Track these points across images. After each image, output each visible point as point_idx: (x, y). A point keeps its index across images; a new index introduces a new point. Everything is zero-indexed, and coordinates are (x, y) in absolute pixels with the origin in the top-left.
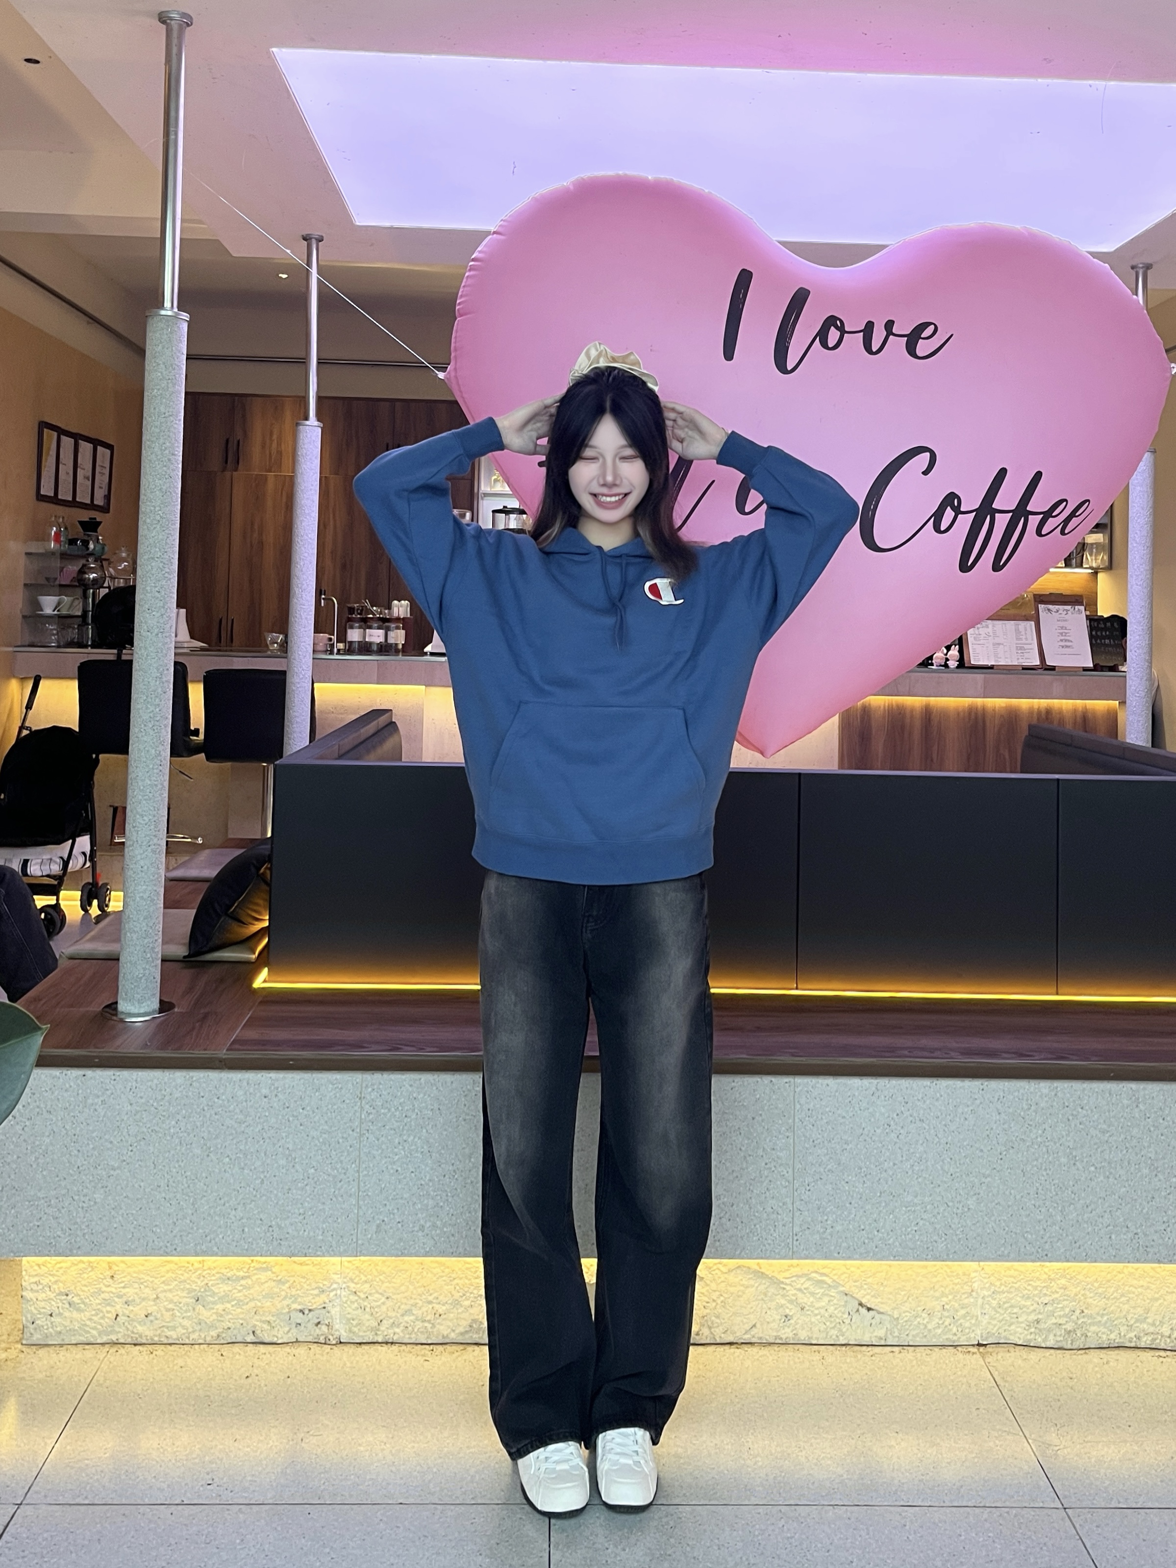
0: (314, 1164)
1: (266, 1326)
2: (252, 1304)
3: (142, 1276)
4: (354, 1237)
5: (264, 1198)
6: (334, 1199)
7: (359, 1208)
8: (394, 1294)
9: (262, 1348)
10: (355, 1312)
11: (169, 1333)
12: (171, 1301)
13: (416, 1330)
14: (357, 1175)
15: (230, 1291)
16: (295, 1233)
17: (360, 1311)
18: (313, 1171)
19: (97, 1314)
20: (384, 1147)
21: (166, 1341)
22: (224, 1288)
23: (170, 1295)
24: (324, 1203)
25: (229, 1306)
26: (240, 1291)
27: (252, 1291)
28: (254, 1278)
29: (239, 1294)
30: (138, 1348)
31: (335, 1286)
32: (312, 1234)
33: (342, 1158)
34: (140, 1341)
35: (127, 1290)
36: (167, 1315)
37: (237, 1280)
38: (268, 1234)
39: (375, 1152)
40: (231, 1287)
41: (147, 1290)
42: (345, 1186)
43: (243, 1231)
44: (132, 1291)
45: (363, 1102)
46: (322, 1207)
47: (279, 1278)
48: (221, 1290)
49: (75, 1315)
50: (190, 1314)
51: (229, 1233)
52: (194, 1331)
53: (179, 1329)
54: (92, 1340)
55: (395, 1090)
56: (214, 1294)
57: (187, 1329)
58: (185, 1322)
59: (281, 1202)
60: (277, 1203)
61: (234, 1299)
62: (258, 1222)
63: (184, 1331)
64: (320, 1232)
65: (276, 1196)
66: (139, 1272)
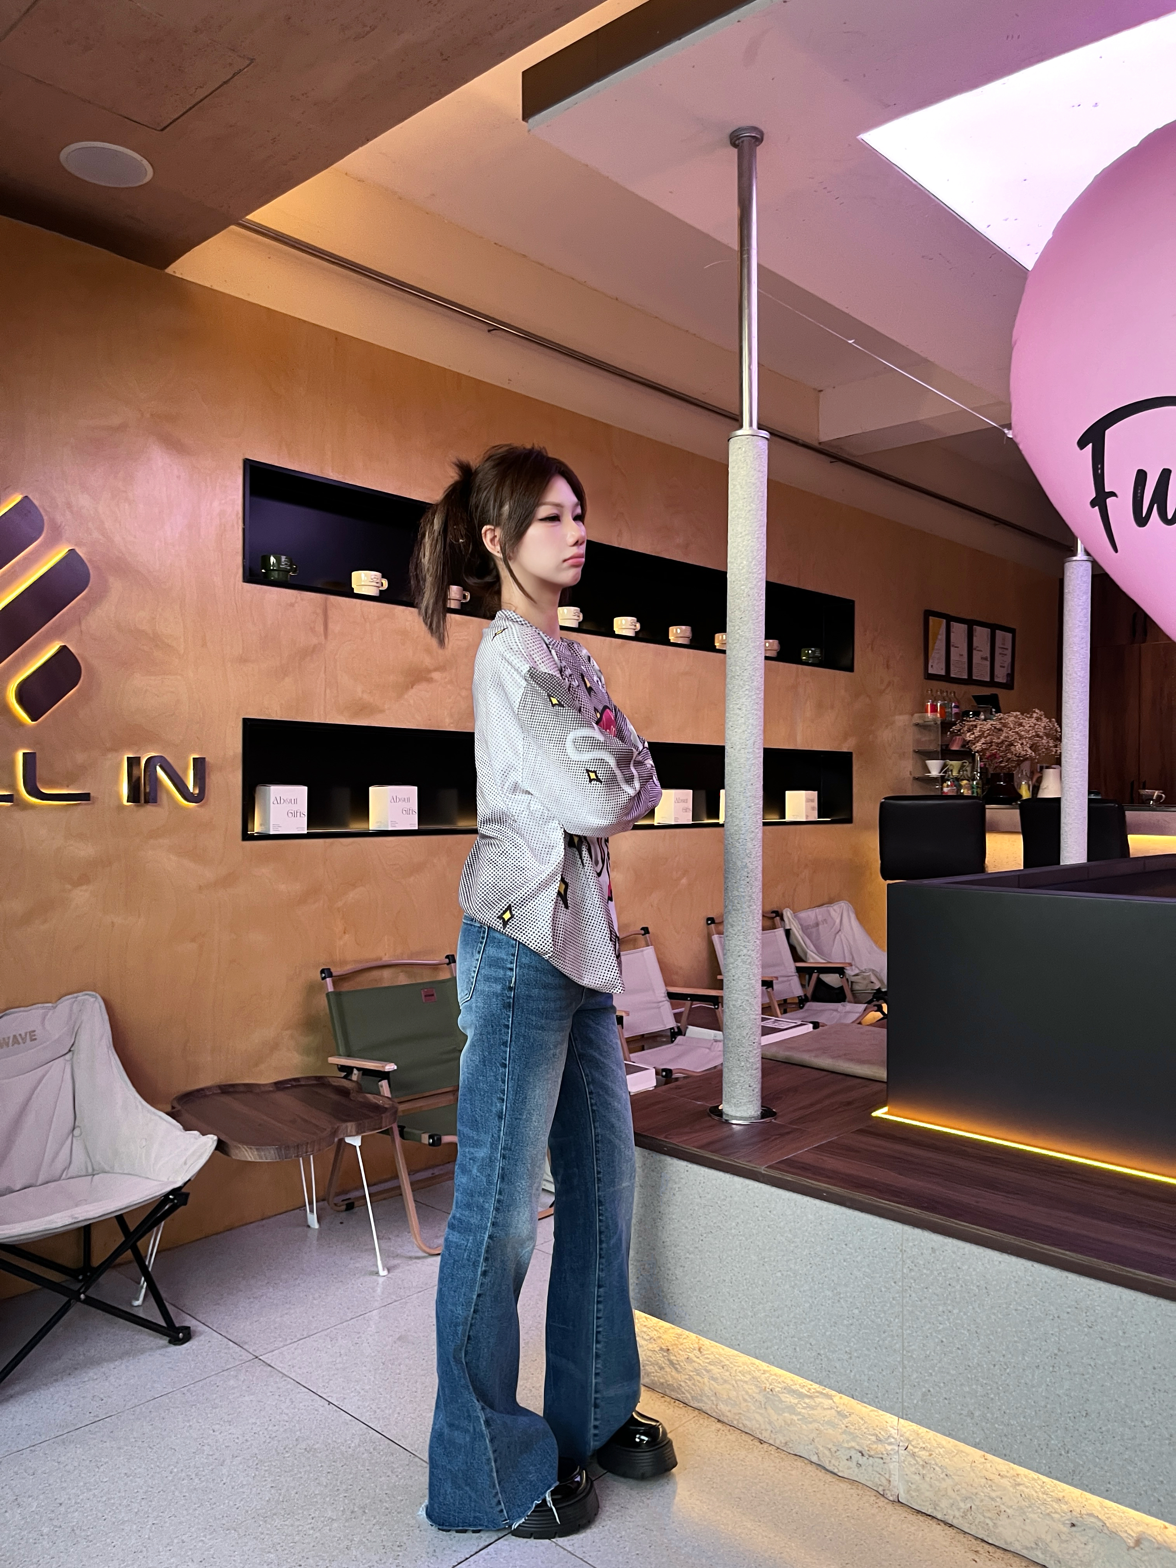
0: (859, 1305)
1: (827, 1453)
2: (816, 1425)
3: (722, 1359)
4: (899, 1396)
5: (813, 1323)
6: (878, 1348)
7: (904, 1367)
8: (954, 1474)
9: (821, 1474)
10: (912, 1476)
11: (746, 1422)
12: (747, 1393)
13: (977, 1523)
14: (900, 1331)
15: (796, 1405)
16: (842, 1370)
17: (917, 1477)
18: (856, 1311)
19: (690, 1380)
20: (927, 1310)
21: (743, 1429)
22: (792, 1400)
23: (746, 1386)
24: (868, 1349)
25: (795, 1418)
26: (804, 1408)
27: (815, 1412)
28: (818, 1400)
29: (803, 1411)
30: (719, 1425)
31: (893, 1440)
32: (857, 1376)
33: (886, 1308)
34: (721, 1418)
35: (712, 1367)
36: (744, 1404)
37: (801, 1396)
38: (818, 1362)
39: (918, 1313)
40: (796, 1401)
41: (728, 1373)
42: (889, 1339)
43: (795, 1349)
44: (716, 1370)
45: (905, 1256)
46: (866, 1352)
47: (839, 1409)
48: (788, 1400)
49: (674, 1373)
50: (763, 1411)
51: (783, 1346)
52: (766, 1430)
53: (754, 1422)
54: (686, 1401)
55: (937, 1253)
56: (781, 1401)
57: (760, 1425)
58: (758, 1417)
59: (828, 1333)
60: (825, 1333)
61: (799, 1414)
62: (808, 1345)
63: (758, 1426)
64: (866, 1378)
65: (824, 1325)
66: (720, 1355)
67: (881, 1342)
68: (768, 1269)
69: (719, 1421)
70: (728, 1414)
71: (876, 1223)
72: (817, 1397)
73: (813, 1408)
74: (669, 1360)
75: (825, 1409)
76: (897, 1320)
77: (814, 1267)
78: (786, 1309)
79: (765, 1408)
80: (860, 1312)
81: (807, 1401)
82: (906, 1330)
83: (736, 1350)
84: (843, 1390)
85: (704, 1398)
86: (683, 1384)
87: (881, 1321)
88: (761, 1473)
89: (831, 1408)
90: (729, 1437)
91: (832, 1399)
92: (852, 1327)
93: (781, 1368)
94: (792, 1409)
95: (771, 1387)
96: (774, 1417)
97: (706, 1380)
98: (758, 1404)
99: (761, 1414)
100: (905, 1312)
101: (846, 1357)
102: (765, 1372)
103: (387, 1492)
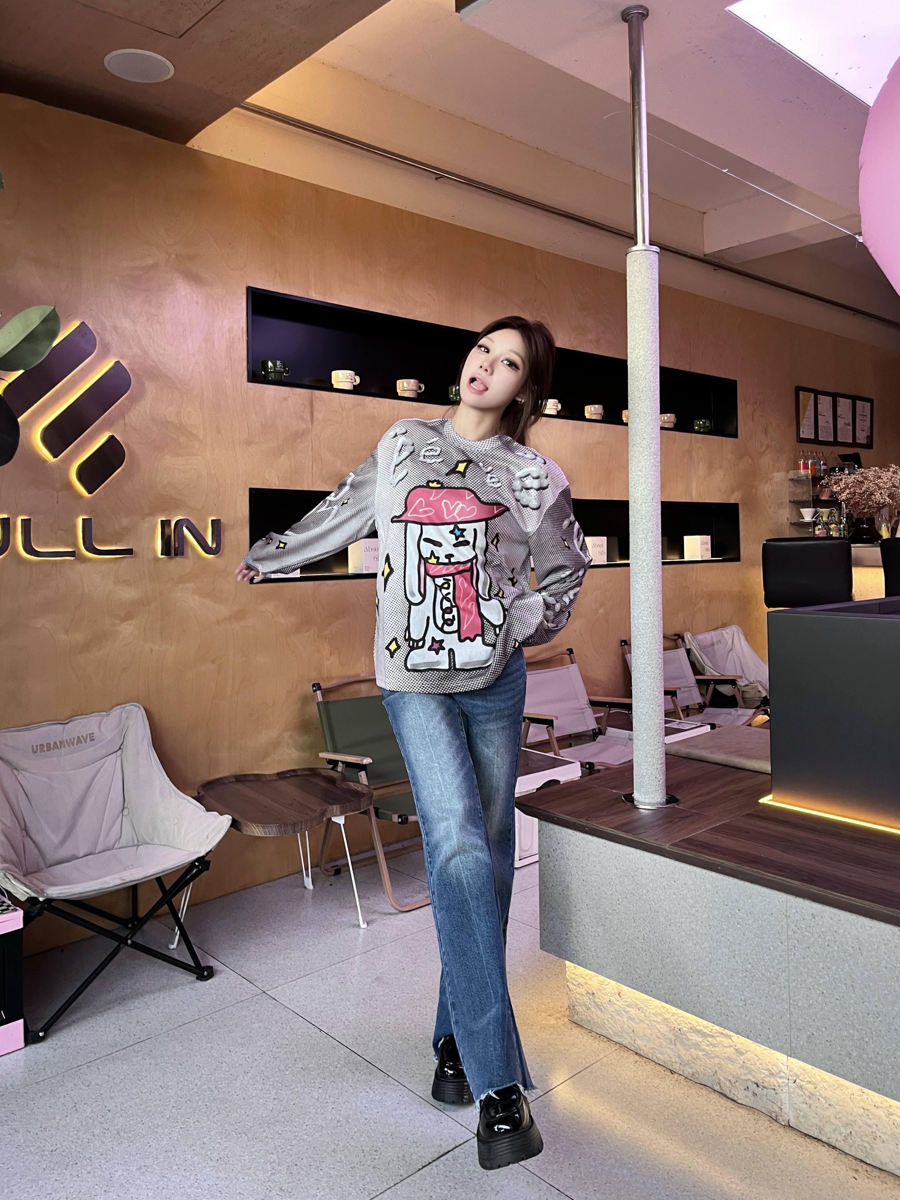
0: (751, 961)
1: (728, 1083)
2: (716, 1060)
3: (638, 1002)
4: (788, 1037)
5: (713, 975)
6: (769, 998)
7: (791, 1014)
8: (836, 1104)
9: (723, 1101)
10: (801, 1105)
11: (659, 1056)
12: (659, 1031)
13: (856, 1145)
14: (787, 983)
15: (701, 1042)
16: (739, 1015)
17: (804, 1106)
18: (749, 966)
19: (612, 1019)
20: (809, 966)
21: (656, 1061)
22: (697, 1038)
23: (658, 1026)
24: (760, 998)
25: (700, 1054)
26: (707, 1045)
27: (717, 1049)
28: (719, 1039)
29: (707, 1048)
30: (637, 1058)
31: (783, 1074)
32: (752, 1020)
33: (774, 964)
34: (638, 1052)
35: (630, 1009)
36: (658, 1040)
37: (705, 1035)
38: (718, 1007)
39: (802, 969)
40: (701, 1039)
41: (643, 1015)
42: (778, 990)
43: (698, 996)
44: (633, 1012)
45: (789, 921)
46: (759, 1001)
47: (737, 1048)
48: (693, 1038)
49: (599, 1013)
50: (673, 1047)
51: (688, 994)
52: (676, 1062)
53: (666, 1056)
54: (609, 1037)
55: (817, 918)
56: (688, 1039)
57: (671, 1058)
58: (669, 1052)
59: (726, 984)
60: (723, 983)
61: (703, 1050)
62: (709, 994)
63: (669, 1059)
64: (759, 1022)
65: (722, 977)
66: (637, 999)
67: (770, 992)
68: (674, 929)
69: (637, 1054)
70: (644, 1048)
71: (764, 893)
72: (718, 1036)
73: (714, 1046)
74: (594, 1002)
75: (725, 1047)
76: (784, 974)
77: (712, 928)
78: (690, 963)
79: (675, 1044)
80: (752, 967)
81: (710, 1039)
82: (792, 982)
83: (649, 995)
84: (740, 1031)
85: (624, 1035)
86: (606, 1022)
87: (771, 974)
88: (672, 1099)
89: (731, 1046)
90: (645, 1067)
91: (731, 1039)
92: (747, 980)
93: (687, 1012)
94: (697, 1046)
95: (679, 1027)
96: (683, 1052)
97: (625, 1019)
98: (669, 1041)
99: (672, 1049)
100: (791, 968)
101: (742, 1003)
102: (673, 1014)
103: (367, 1105)
